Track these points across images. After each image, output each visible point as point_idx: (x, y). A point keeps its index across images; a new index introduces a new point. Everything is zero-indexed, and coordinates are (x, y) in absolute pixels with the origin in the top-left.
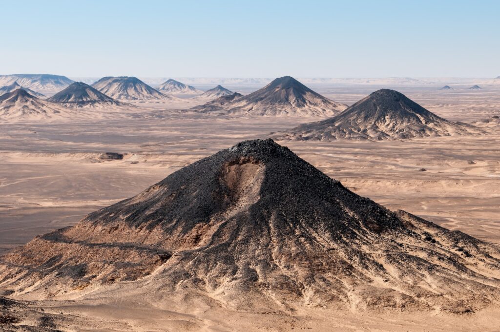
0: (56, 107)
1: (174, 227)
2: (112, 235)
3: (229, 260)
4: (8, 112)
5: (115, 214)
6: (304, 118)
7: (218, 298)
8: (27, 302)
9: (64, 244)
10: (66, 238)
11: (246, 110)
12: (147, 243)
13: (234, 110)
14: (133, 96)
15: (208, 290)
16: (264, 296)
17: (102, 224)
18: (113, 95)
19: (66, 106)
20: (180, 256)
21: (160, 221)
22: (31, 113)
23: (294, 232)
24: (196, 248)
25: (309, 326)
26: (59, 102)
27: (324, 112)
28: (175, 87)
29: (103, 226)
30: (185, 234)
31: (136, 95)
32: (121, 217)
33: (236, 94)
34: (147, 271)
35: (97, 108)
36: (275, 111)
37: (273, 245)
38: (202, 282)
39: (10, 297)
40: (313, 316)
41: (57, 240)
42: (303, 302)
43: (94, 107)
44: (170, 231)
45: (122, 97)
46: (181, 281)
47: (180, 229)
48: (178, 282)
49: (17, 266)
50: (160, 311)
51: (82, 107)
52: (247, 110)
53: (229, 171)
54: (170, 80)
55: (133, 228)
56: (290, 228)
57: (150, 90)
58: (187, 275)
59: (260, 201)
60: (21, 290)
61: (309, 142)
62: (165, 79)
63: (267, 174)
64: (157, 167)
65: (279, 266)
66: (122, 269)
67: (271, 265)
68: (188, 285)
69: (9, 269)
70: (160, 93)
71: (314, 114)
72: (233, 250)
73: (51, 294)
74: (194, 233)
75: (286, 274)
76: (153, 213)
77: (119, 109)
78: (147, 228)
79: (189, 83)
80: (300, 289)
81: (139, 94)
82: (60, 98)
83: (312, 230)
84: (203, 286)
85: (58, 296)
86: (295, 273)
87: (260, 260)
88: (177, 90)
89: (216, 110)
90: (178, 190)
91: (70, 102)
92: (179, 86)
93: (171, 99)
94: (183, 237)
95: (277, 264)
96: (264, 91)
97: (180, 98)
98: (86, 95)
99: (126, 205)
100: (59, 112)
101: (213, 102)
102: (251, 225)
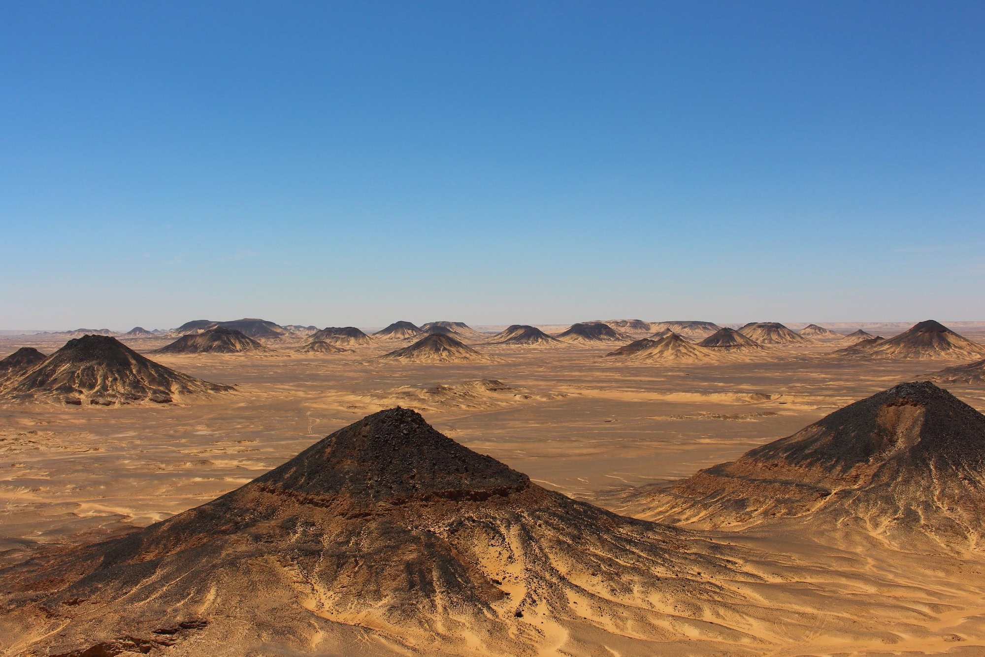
0: (705, 350)
1: (833, 466)
2: (772, 471)
3: (889, 500)
4: (663, 355)
5: (775, 452)
6: (949, 361)
7: (880, 537)
8: (695, 531)
9: (726, 478)
10: (728, 473)
11: (888, 353)
12: (806, 480)
13: (876, 353)
14: (777, 340)
15: (870, 529)
16: (928, 537)
17: (762, 461)
18: (757, 340)
19: (714, 350)
20: (840, 494)
21: (819, 459)
22: (683, 356)
23: (957, 476)
24: (856, 487)
25: (977, 570)
26: (708, 346)
27: (970, 355)
28: (816, 332)
29: (764, 463)
30: (844, 473)
31: (779, 340)
32: (780, 454)
33: (878, 338)
34: (807, 507)
35: (743, 352)
36: (917, 353)
37: (935, 488)
38: (863, 521)
39: (678, 524)
40: (981, 562)
41: (719, 475)
42: (969, 546)
43: (740, 351)
44: (830, 469)
45: (766, 341)
46: (842, 519)
47: (839, 468)
48: (839, 519)
49: (683, 497)
50: (822, 546)
51: (729, 350)
52: (890, 353)
53: (887, 413)
54: (811, 325)
55: (793, 465)
56: (953, 470)
57: (792, 334)
58: (847, 513)
59: (920, 442)
60: (687, 519)
61: (957, 385)
62: (805, 324)
63: (926, 416)
64: (806, 408)
65: (943, 509)
66: (783, 505)
67: (934, 507)
68: (849, 523)
69: (676, 499)
70: (801, 338)
71: (958, 357)
72: (894, 490)
73: (715, 525)
74: (853, 472)
75: (950, 517)
76: (812, 452)
77: (764, 353)
78: (807, 467)
79: (830, 327)
80: (966, 532)
81: (782, 339)
82: (708, 343)
83: (976, 473)
84: (865, 524)
85: (723, 527)
86: (959, 516)
87: (922, 501)
88: (818, 334)
89: (858, 353)
90: (836, 430)
91: (718, 346)
92: (819, 330)
93: (812, 343)
94: (842, 476)
95: (940, 506)
96: (907, 335)
97: (822, 342)
98: (734, 340)
99: (786, 444)
100: (709, 356)
101: (855, 345)
102: (912, 466)
